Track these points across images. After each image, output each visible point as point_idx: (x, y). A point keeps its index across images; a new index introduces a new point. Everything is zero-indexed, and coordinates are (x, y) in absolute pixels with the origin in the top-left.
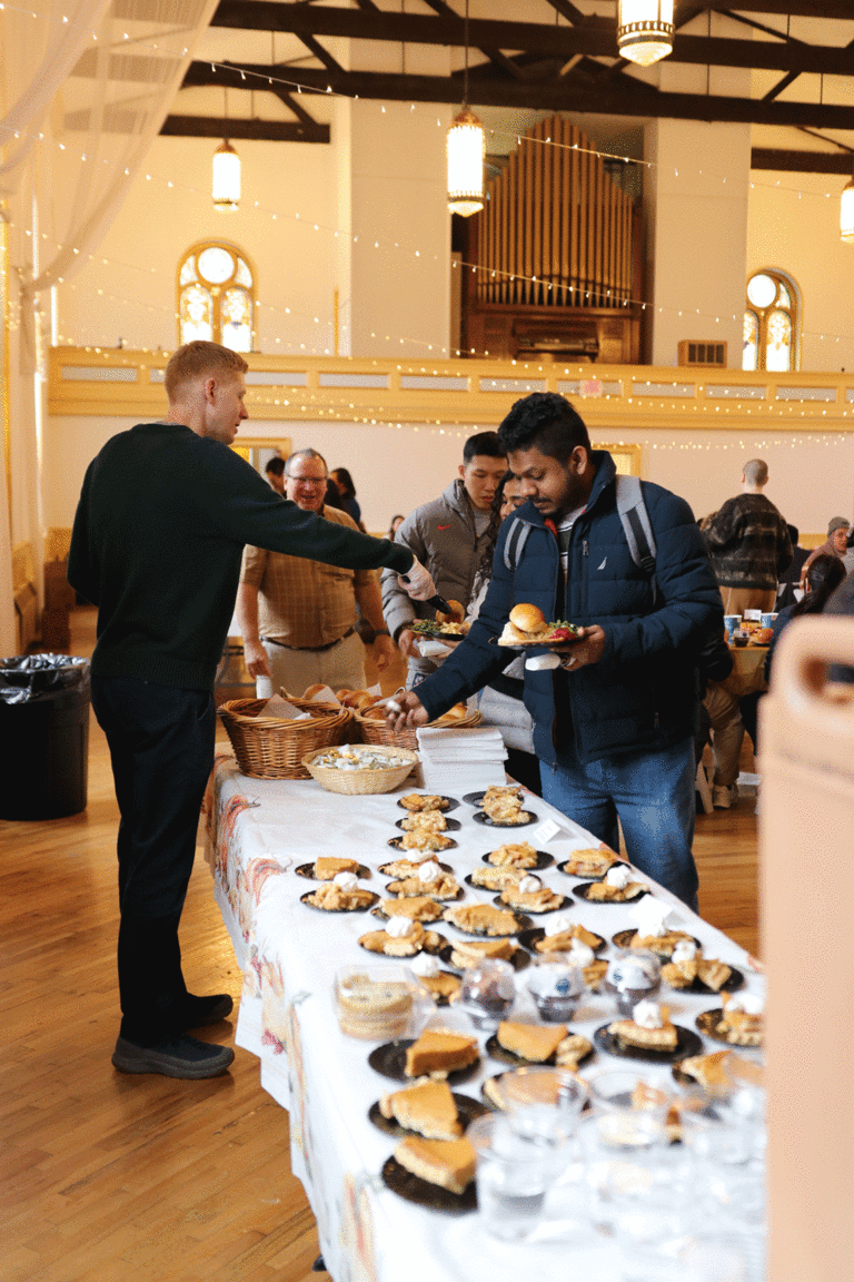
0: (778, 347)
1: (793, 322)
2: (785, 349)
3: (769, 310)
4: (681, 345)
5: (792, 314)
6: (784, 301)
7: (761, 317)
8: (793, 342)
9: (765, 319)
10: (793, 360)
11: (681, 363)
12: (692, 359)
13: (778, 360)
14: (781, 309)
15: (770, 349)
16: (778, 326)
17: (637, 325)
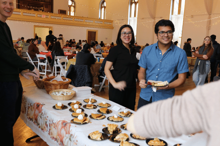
0: (72, 12)
1: (75, 8)
2: (73, 13)
3: (71, 6)
4: (59, 10)
5: (74, 7)
6: (73, 5)
7: (70, 6)
8: (75, 11)
9: (70, 7)
10: (75, 14)
11: (59, 13)
12: (61, 13)
13: (72, 14)
14: (73, 6)
15: (71, 12)
16: (72, 9)
17: (51, 6)
